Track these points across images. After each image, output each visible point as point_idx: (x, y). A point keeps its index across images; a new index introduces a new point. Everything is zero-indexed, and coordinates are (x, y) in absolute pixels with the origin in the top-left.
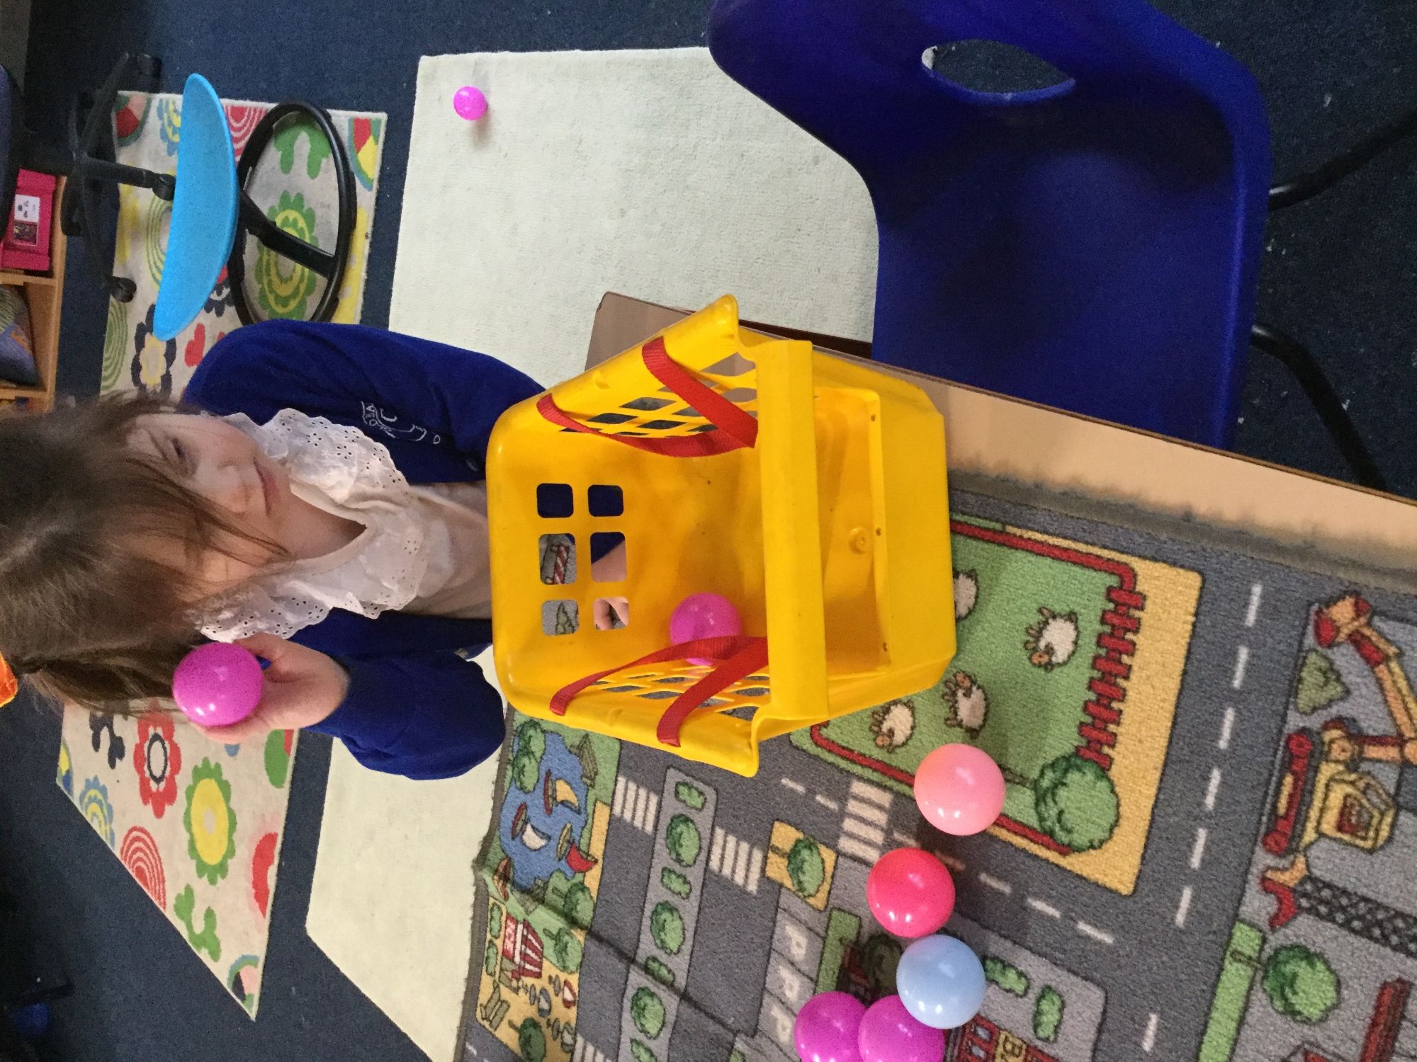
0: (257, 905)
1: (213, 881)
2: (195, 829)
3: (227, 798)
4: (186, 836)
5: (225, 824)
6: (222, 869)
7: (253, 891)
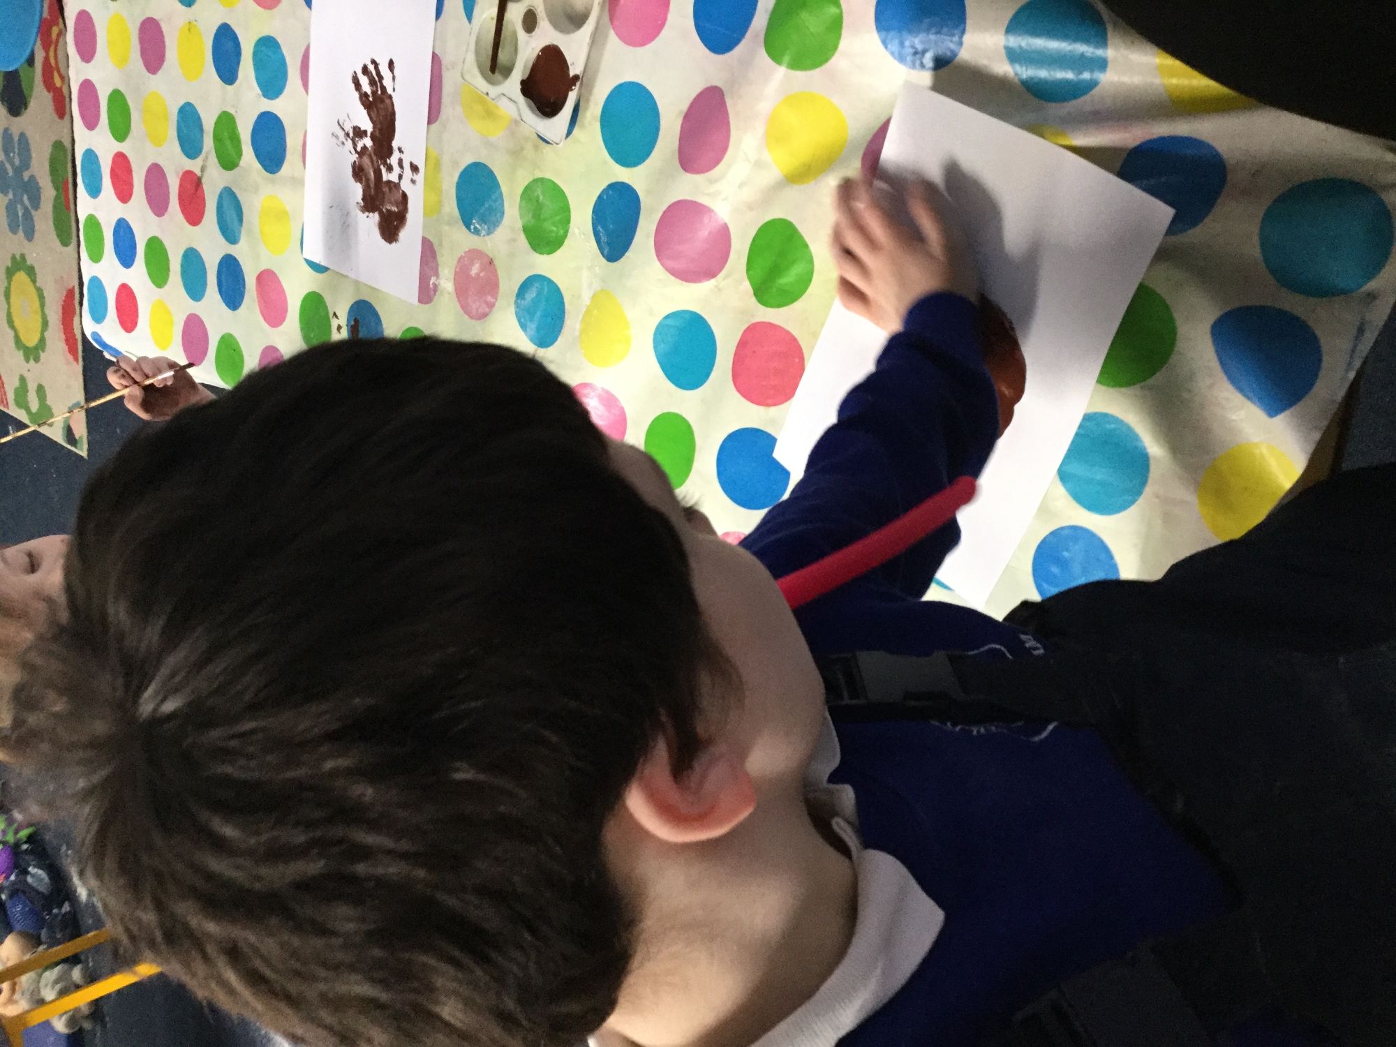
0: (70, 358)
1: (37, 360)
2: (17, 323)
3: (34, 281)
4: (12, 333)
5: (37, 304)
6: (42, 342)
7: (66, 348)
